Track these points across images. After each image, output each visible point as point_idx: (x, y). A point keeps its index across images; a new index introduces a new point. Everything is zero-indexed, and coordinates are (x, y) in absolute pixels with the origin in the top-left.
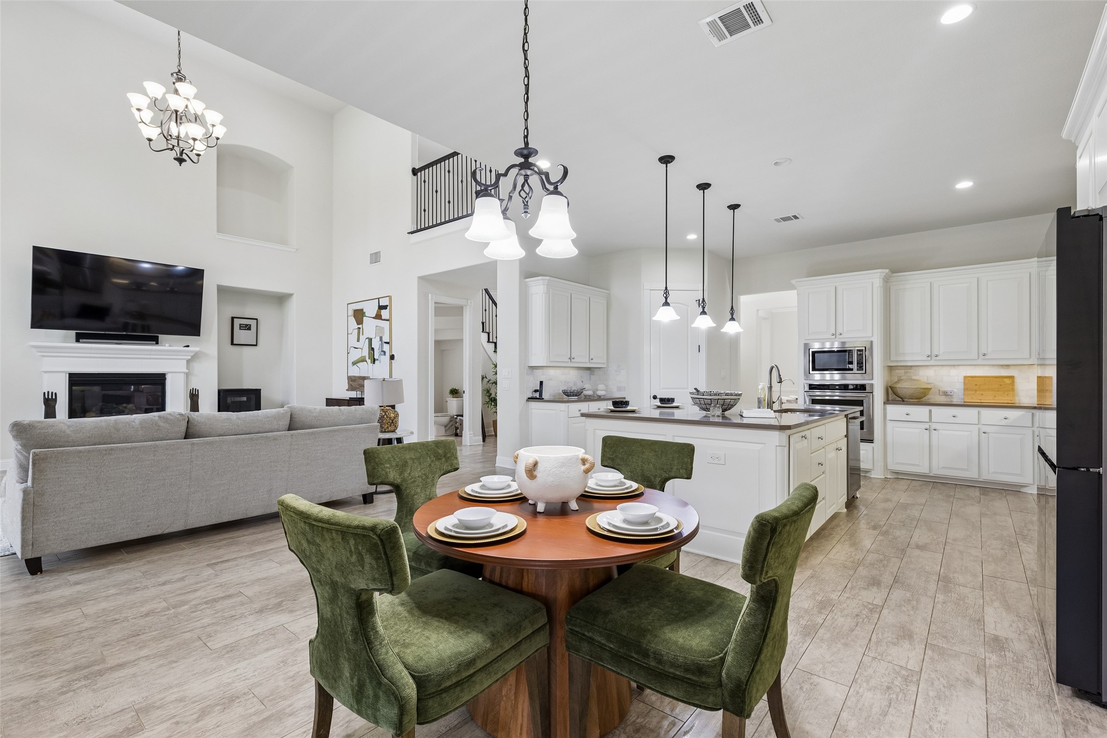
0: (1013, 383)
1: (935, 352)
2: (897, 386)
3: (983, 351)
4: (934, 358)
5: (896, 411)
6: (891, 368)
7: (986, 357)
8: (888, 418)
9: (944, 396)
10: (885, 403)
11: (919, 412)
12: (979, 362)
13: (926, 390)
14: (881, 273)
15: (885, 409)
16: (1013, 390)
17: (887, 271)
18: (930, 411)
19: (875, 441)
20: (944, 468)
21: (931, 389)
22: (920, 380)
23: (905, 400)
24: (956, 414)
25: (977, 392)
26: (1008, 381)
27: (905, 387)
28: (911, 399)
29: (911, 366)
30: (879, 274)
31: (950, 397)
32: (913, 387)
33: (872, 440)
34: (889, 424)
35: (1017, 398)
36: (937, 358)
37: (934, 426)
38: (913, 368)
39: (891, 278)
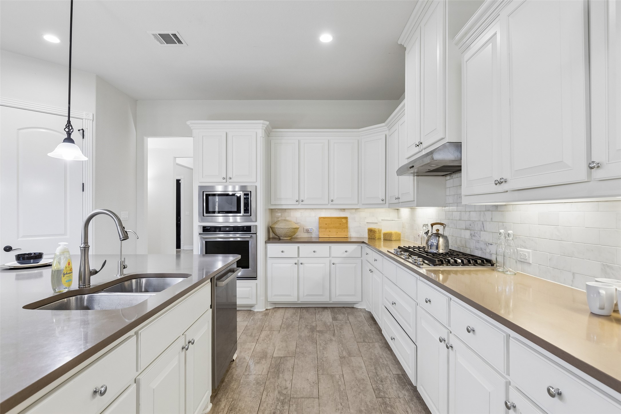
0: (347, 222)
1: (302, 198)
2: (276, 227)
3: (332, 198)
4: (301, 203)
5: (275, 248)
6: (272, 211)
7: (333, 203)
8: (269, 256)
9: (306, 233)
10: (266, 242)
11: (290, 249)
12: (329, 206)
13: (296, 229)
14: (263, 124)
15: (266, 248)
16: (347, 227)
17: (268, 123)
18: (298, 248)
19: (258, 278)
20: (307, 295)
21: (299, 228)
22: (291, 221)
23: (281, 238)
24: (316, 250)
25: (327, 230)
26: (344, 221)
27: (281, 227)
28: (285, 237)
29: (286, 209)
30: (261, 125)
31: (310, 233)
32: (287, 227)
33: (256, 278)
34: (269, 261)
35: (349, 233)
36: (303, 203)
37: (301, 260)
38: (287, 211)
39: (271, 133)
